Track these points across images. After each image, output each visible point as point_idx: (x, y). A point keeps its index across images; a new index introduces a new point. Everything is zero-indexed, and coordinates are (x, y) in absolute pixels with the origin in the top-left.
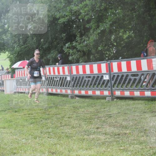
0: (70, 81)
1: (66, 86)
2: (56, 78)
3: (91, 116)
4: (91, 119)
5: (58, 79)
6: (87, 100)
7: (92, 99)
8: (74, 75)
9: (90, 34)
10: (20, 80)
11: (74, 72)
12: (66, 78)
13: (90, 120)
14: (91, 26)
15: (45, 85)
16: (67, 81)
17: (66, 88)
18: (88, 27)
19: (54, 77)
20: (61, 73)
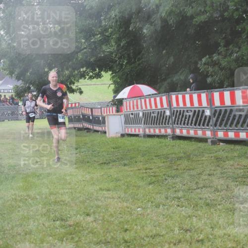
0: (210, 117)
1: (203, 125)
2: (187, 111)
3: (245, 172)
4: (245, 178)
5: (191, 114)
6: (238, 147)
7: (245, 145)
8: (216, 107)
9: (240, 41)
10: (131, 116)
11: (217, 103)
12: (203, 112)
13: (244, 180)
14: (244, 27)
15: (170, 123)
16: (206, 117)
17: (203, 127)
18: (240, 29)
19: (184, 111)
20: (196, 104)
